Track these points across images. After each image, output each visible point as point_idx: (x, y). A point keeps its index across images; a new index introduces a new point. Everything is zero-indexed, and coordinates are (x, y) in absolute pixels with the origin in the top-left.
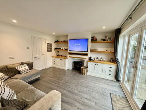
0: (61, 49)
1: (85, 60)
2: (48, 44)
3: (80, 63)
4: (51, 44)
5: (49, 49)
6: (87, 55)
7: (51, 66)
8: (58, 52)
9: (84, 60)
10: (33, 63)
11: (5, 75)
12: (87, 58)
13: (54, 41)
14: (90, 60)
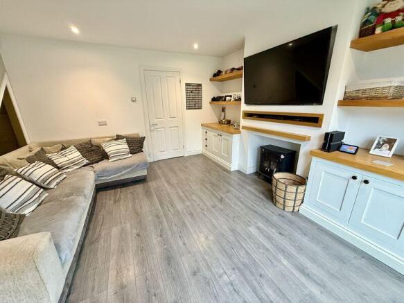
0: (228, 98)
1: (302, 144)
2: (187, 85)
3: (282, 157)
4: (200, 85)
5: (194, 102)
6: (314, 120)
7: (201, 152)
8: (223, 110)
9: (299, 146)
10: (144, 138)
11: (84, 156)
12: (314, 135)
13: (210, 75)
14: (329, 151)
